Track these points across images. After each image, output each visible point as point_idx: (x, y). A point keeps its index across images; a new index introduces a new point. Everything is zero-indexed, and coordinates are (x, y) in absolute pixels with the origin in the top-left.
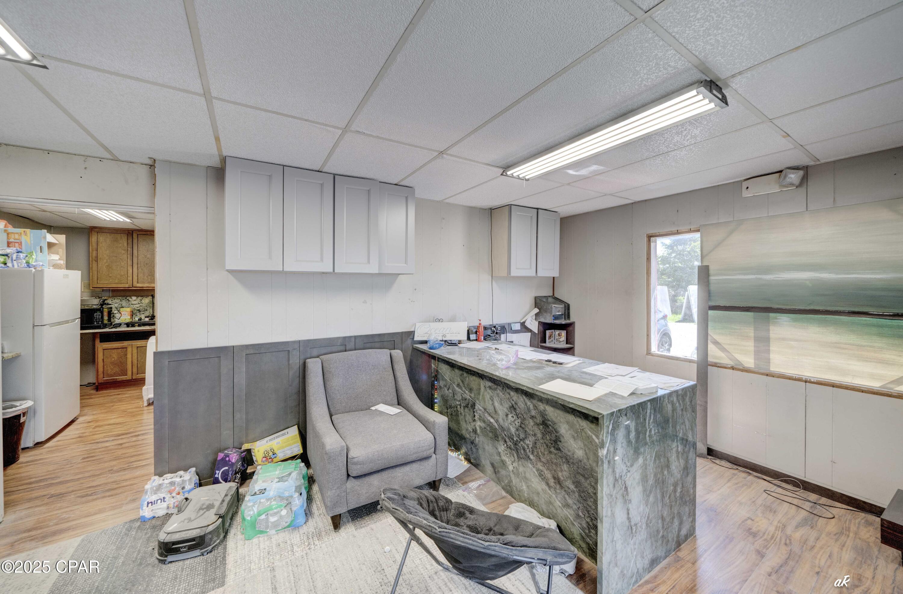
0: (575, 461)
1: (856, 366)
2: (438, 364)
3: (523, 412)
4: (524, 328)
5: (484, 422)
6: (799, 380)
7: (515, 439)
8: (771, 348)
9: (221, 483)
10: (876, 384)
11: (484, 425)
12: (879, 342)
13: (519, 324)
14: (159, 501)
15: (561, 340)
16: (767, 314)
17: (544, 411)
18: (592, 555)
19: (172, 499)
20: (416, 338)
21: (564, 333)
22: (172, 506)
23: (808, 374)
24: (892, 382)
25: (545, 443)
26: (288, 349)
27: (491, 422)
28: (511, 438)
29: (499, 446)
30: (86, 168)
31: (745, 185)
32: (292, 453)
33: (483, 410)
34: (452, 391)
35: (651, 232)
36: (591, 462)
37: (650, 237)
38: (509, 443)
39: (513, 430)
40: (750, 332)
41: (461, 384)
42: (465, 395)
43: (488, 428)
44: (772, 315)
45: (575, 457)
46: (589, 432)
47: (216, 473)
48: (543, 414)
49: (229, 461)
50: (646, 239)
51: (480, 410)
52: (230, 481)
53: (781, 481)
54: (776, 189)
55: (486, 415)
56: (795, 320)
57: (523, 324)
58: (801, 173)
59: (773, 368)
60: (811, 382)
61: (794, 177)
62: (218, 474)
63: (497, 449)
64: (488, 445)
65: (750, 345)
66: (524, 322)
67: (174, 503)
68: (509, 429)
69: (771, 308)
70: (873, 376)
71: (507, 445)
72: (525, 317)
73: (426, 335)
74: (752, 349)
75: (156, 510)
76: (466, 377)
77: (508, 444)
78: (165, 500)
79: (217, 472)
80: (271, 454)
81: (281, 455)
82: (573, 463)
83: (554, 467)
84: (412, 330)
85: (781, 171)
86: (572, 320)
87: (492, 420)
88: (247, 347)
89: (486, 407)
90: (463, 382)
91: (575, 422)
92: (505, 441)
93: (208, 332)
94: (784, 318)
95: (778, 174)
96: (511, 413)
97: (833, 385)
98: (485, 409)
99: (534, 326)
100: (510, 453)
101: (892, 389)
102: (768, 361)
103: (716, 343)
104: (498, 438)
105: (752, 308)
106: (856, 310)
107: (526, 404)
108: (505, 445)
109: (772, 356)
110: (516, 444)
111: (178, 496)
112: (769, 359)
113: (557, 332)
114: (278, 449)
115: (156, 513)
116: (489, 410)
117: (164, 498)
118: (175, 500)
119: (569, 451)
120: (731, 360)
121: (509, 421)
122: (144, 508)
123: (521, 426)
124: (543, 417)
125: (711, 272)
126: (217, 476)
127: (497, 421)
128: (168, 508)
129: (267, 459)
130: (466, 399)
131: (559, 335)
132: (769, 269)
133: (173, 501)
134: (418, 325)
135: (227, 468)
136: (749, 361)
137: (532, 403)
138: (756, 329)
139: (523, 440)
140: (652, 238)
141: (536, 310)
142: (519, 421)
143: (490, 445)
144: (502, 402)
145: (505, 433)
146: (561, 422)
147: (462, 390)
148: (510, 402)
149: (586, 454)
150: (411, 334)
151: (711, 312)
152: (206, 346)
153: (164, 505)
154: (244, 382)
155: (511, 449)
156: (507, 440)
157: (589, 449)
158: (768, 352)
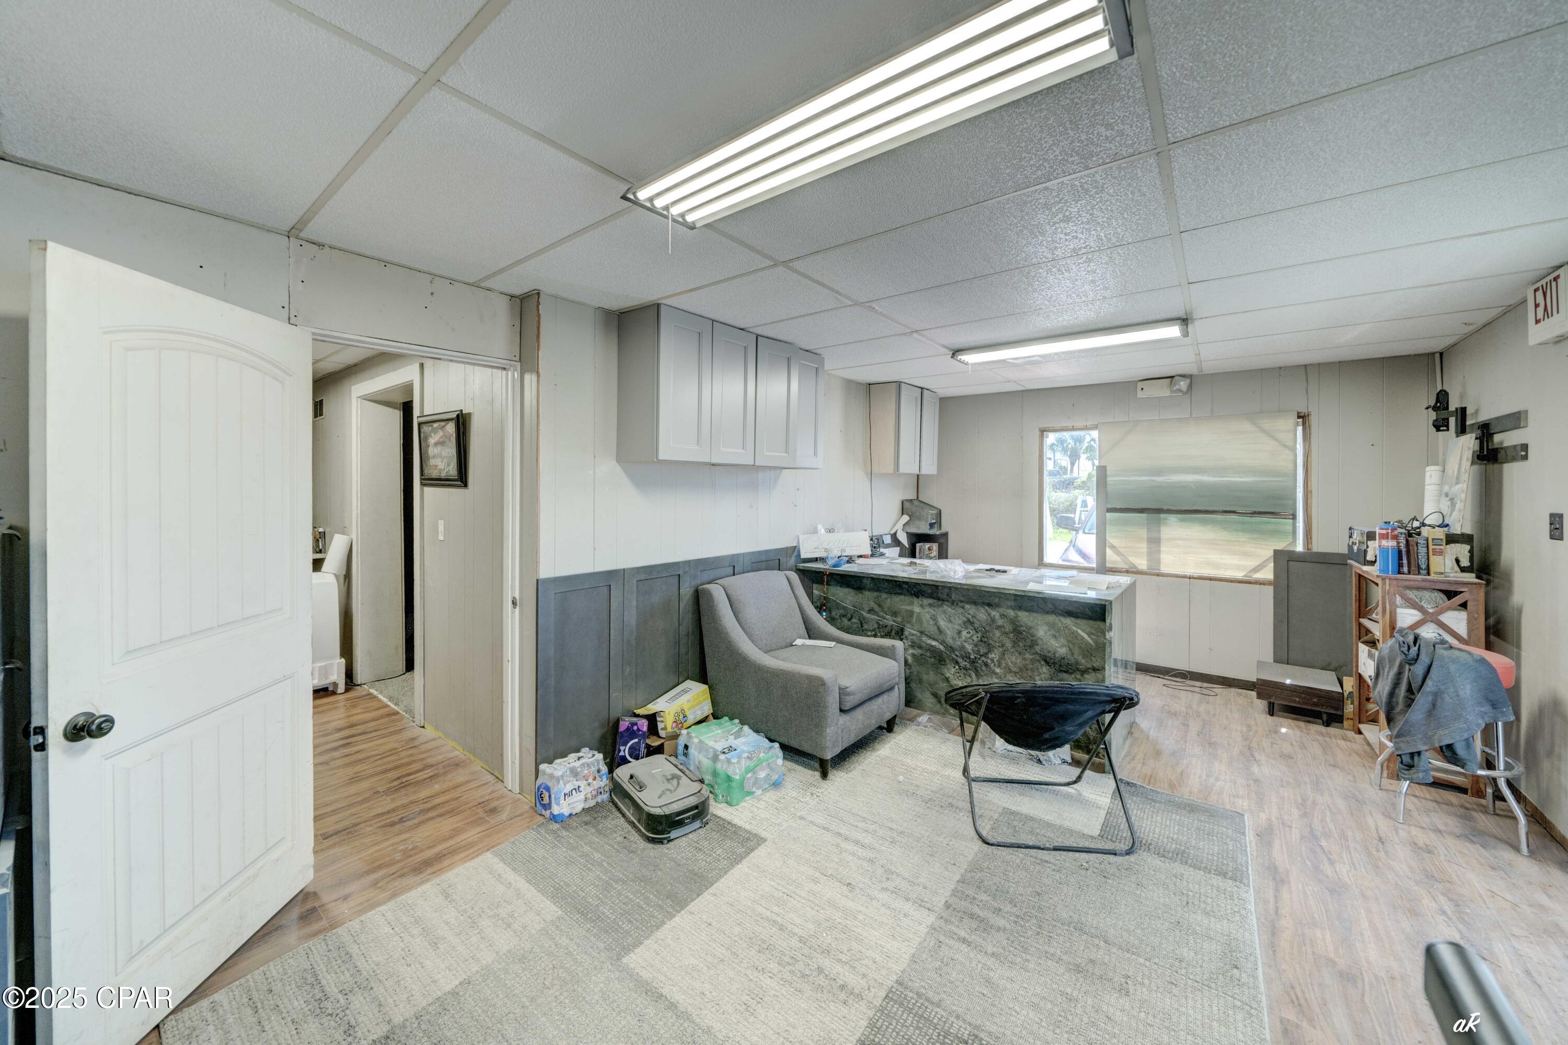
0: (1056, 661)
1: (1227, 559)
2: (827, 589)
3: (984, 625)
4: (896, 542)
5: (920, 647)
6: (1184, 577)
7: (972, 657)
8: (1162, 549)
9: (630, 762)
10: (1240, 575)
11: (920, 651)
12: (1243, 537)
13: (889, 536)
14: (574, 791)
15: (932, 555)
16: (1158, 515)
17: (1016, 617)
18: (1077, 746)
19: (588, 787)
20: (803, 556)
21: (935, 546)
22: (589, 796)
23: (1190, 571)
24: (1251, 571)
25: (1017, 651)
26: (678, 573)
27: (932, 646)
28: (966, 657)
29: (946, 671)
30: (432, 294)
31: (1140, 385)
32: (703, 713)
33: (918, 634)
34: (859, 620)
35: (1044, 425)
36: (1075, 656)
37: (1043, 431)
38: (963, 663)
39: (969, 648)
40: (1143, 533)
41: (877, 608)
42: (885, 621)
43: (928, 654)
44: (1163, 516)
45: (1057, 655)
46: (1074, 628)
47: (620, 751)
48: (1015, 623)
49: (638, 730)
50: (1038, 433)
51: (913, 635)
52: (642, 758)
53: (1171, 676)
54: (1167, 393)
55: (924, 639)
56: (1182, 520)
57: (894, 536)
58: (1188, 381)
59: (1164, 569)
60: (1194, 578)
61: (1183, 384)
62: (624, 751)
63: (942, 674)
64: (927, 674)
65: (1143, 547)
66: (895, 534)
67: (591, 792)
68: (963, 647)
69: (1162, 509)
70: (1238, 568)
71: (960, 667)
72: (895, 525)
73: (816, 550)
74: (1145, 550)
75: (572, 803)
76: (887, 598)
77: (961, 665)
78: (580, 789)
79: (622, 748)
80: (681, 717)
81: (691, 719)
82: (1054, 663)
83: (1030, 673)
84: (795, 544)
85: (1172, 377)
86: (943, 530)
87: (934, 643)
88: (638, 570)
89: (923, 629)
90: (879, 606)
91: (1056, 621)
92: (957, 663)
93: (595, 549)
94: (1173, 518)
95: (1169, 380)
96: (966, 628)
97: (1211, 579)
98: (922, 632)
99: (903, 538)
100: (965, 674)
101: (1251, 577)
102: (1159, 561)
103: (1113, 547)
104: (945, 661)
105: (1146, 509)
106: (1228, 509)
107: (989, 615)
108: (957, 667)
109: (1162, 556)
110: (973, 662)
111: (595, 782)
112: (1159, 560)
113: (927, 545)
114: (689, 709)
115: (574, 807)
116: (929, 632)
117: (579, 787)
118: (592, 789)
119: (1049, 652)
120: (1126, 563)
121: (963, 638)
122: (561, 802)
123: (981, 641)
124: (1014, 624)
125: (1108, 473)
126: (622, 754)
127: (943, 642)
128: (586, 799)
129: (677, 725)
130: (886, 626)
131: (930, 549)
132: (1159, 472)
133: (589, 789)
134: (802, 538)
135: (636, 740)
136: (1142, 563)
137: (997, 612)
138: (1149, 530)
139: (985, 655)
140: (1045, 433)
141: (906, 518)
142: (979, 635)
143: (931, 672)
144: (952, 619)
145: (957, 653)
146: (1038, 625)
147: (879, 616)
148: (965, 616)
149: (1070, 650)
150: (795, 550)
151: (1108, 514)
152: (591, 570)
153: (581, 796)
154: (633, 622)
155: (965, 669)
156: (960, 660)
157: (1074, 644)
158: (1159, 552)
